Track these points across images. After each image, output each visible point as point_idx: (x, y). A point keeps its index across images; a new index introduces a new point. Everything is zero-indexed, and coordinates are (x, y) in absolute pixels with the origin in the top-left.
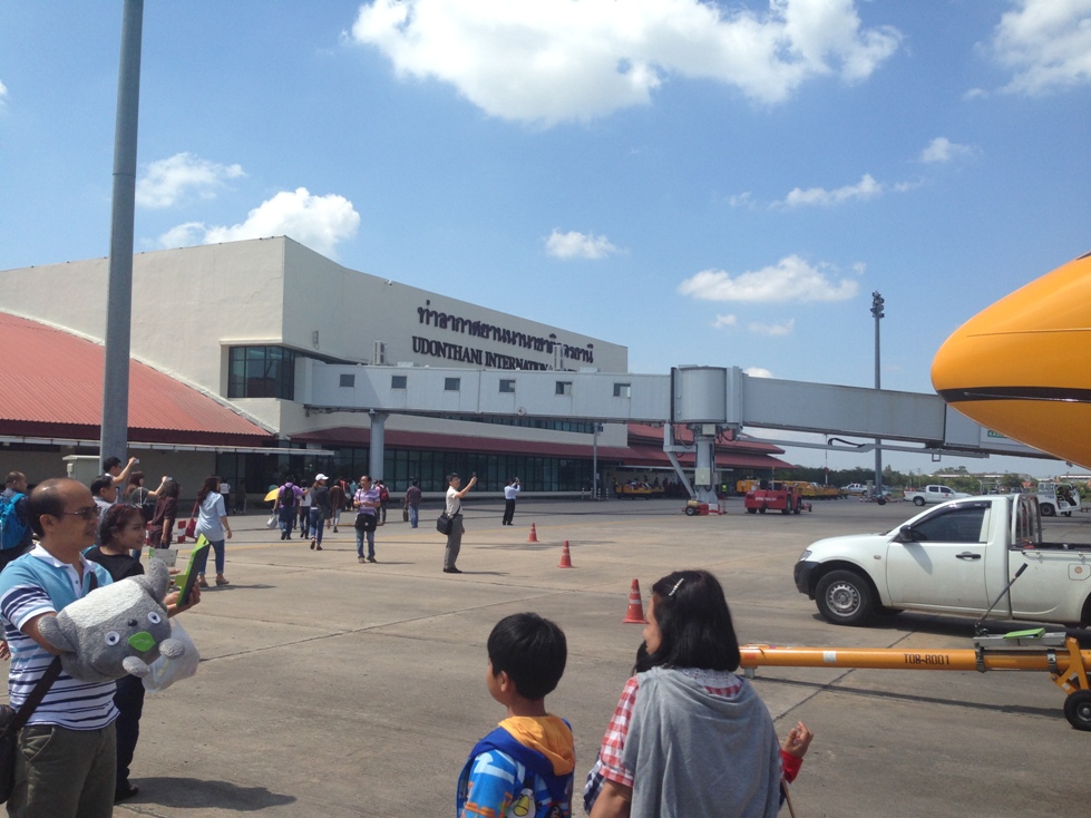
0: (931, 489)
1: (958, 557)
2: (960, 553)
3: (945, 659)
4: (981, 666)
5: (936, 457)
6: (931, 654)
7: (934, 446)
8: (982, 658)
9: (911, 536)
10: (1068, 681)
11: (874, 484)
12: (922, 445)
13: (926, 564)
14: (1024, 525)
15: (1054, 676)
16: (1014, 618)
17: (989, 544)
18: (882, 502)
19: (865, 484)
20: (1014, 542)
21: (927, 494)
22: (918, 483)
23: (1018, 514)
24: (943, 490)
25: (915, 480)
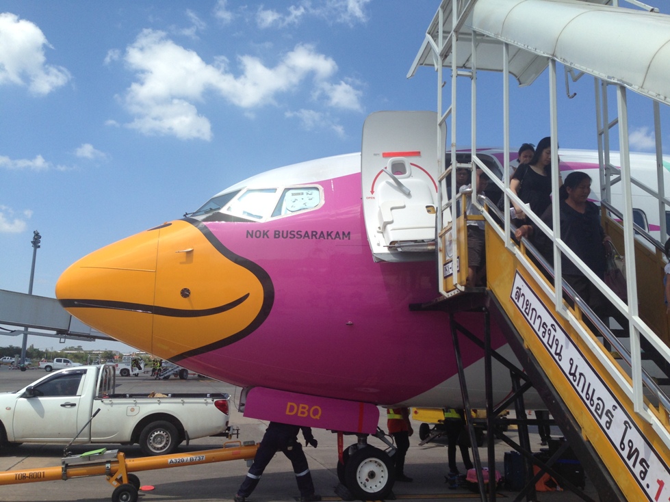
0: (57, 361)
1: (62, 405)
2: (63, 403)
3: (42, 474)
4: (65, 476)
5: (63, 340)
6: (33, 472)
7: (62, 333)
8: (65, 471)
9: (33, 394)
10: (116, 480)
11: (20, 357)
12: (55, 332)
13: (41, 412)
14: (105, 383)
15: (108, 477)
16: (92, 442)
17: (82, 397)
18: (23, 369)
19: (14, 357)
20: (97, 395)
21: (54, 364)
22: (49, 356)
23: (102, 377)
24: (65, 361)
25: (49, 355)
